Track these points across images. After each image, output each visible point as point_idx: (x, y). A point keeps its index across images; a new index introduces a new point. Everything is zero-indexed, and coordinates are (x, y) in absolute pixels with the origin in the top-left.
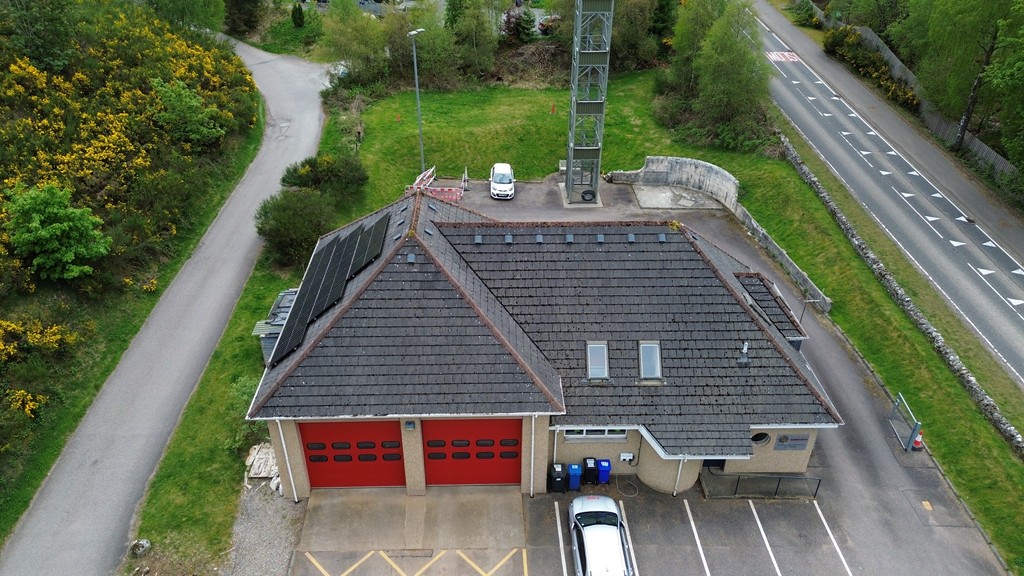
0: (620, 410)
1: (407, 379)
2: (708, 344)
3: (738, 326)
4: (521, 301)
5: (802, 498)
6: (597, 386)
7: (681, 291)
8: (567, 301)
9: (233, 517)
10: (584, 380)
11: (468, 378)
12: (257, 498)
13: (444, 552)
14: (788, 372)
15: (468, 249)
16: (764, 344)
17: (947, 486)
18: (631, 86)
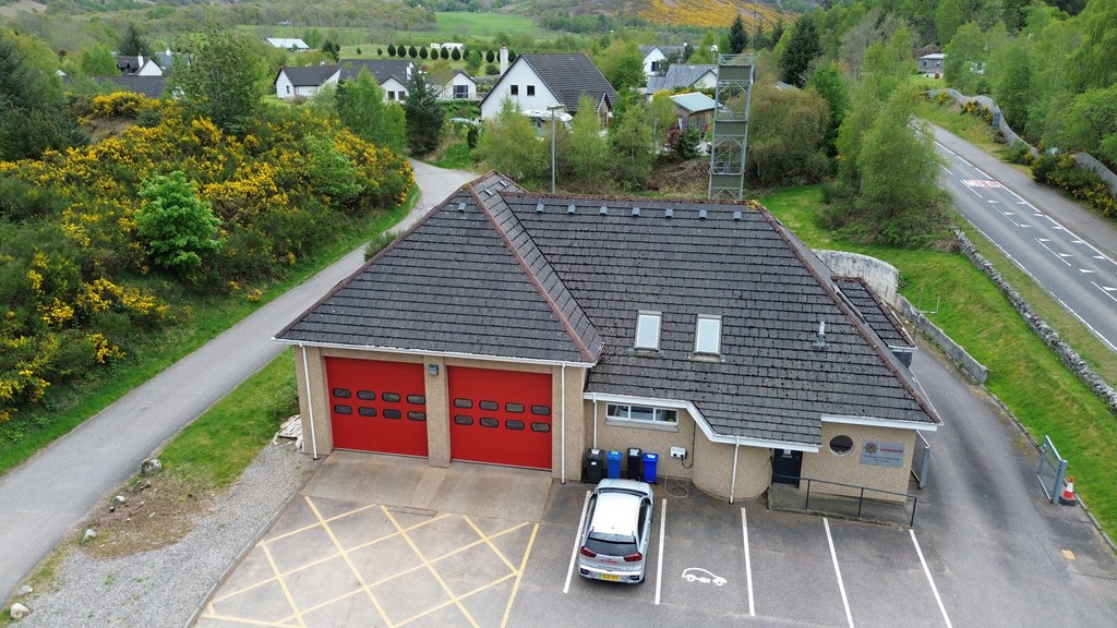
0: (667, 384)
1: (435, 317)
2: (778, 325)
3: (817, 308)
4: (575, 268)
5: (894, 524)
6: (645, 357)
7: (753, 269)
8: (624, 271)
9: (249, 461)
10: (630, 350)
11: (498, 322)
12: (278, 453)
13: (449, 514)
14: (874, 361)
15: (528, 217)
16: (847, 329)
17: (1102, 541)
18: (796, 198)
